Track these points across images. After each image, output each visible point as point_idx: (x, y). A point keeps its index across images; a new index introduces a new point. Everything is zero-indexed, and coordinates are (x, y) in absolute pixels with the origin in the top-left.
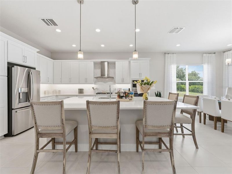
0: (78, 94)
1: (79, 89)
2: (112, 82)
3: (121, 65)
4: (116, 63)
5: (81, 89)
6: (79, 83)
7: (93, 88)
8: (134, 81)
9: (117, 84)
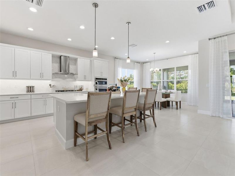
0: (26, 93)
1: (28, 87)
2: (72, 78)
3: (82, 63)
4: (78, 59)
5: (30, 87)
6: (30, 79)
7: (50, 85)
8: (97, 79)
9: (79, 80)
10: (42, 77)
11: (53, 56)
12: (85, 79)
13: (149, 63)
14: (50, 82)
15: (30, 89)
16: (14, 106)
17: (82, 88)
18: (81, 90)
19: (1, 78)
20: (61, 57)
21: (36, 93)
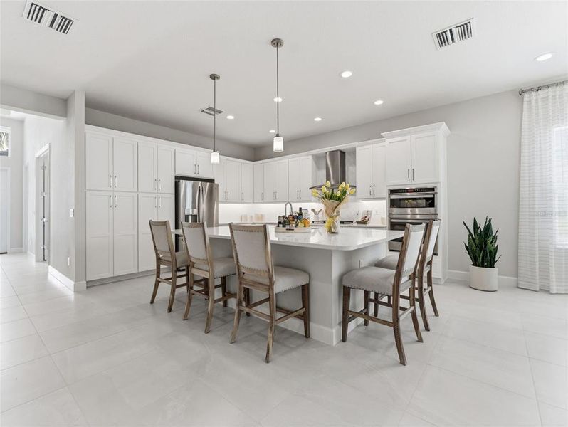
4: (357, 150)
7: (313, 210)
8: (392, 192)
10: (299, 197)
17: (367, 219)
18: (363, 222)
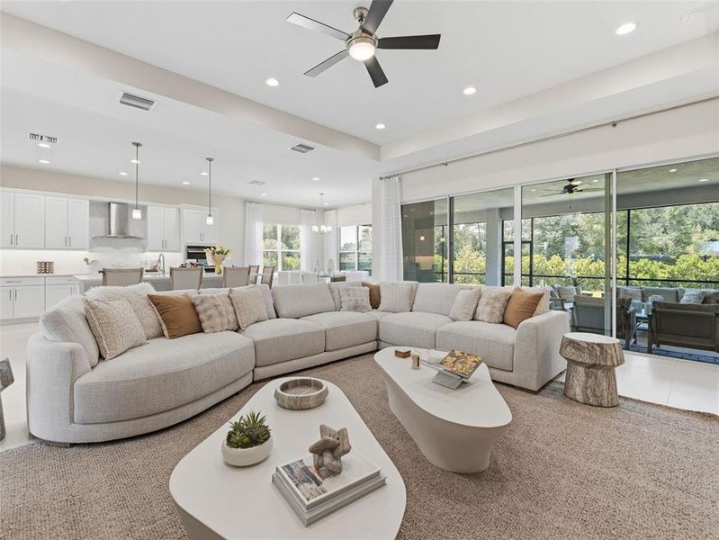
1: (40, 263)
2: (135, 247)
4: (149, 208)
5: (45, 264)
6: (45, 249)
7: (86, 260)
8: (189, 247)
9: (150, 251)
10: (68, 244)
11: (92, 203)
12: (164, 247)
13: (333, 212)
14: (85, 254)
15: (45, 268)
16: (13, 295)
19: (2, 248)
20: (109, 204)
21: (56, 273)
